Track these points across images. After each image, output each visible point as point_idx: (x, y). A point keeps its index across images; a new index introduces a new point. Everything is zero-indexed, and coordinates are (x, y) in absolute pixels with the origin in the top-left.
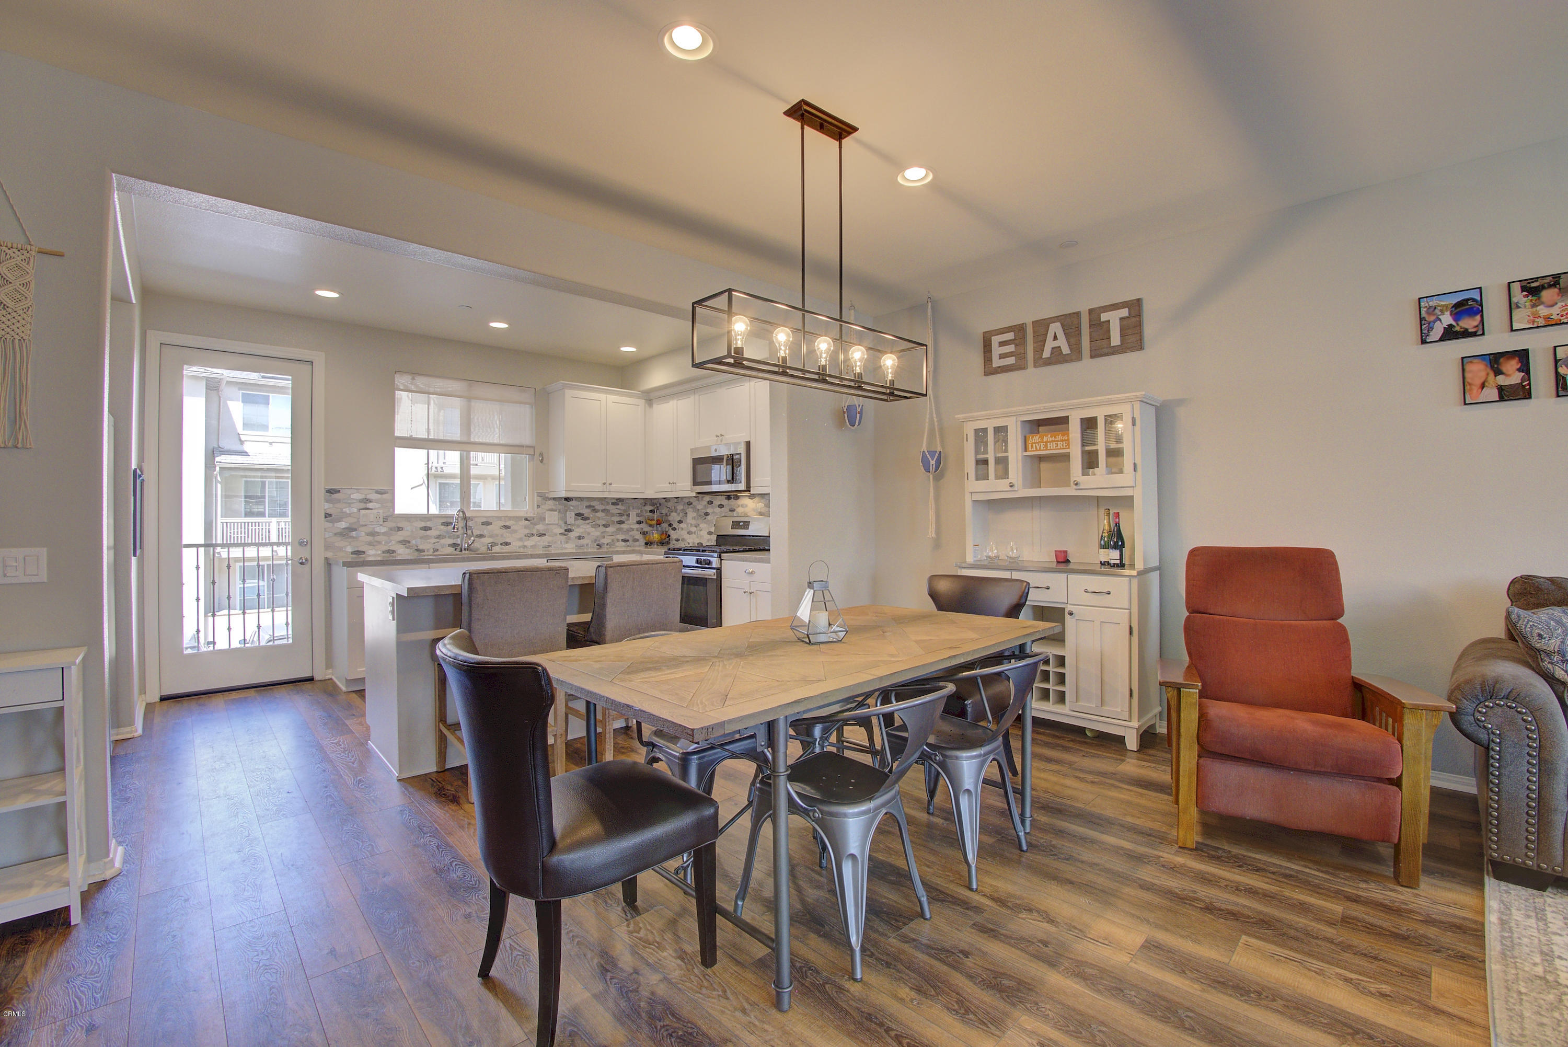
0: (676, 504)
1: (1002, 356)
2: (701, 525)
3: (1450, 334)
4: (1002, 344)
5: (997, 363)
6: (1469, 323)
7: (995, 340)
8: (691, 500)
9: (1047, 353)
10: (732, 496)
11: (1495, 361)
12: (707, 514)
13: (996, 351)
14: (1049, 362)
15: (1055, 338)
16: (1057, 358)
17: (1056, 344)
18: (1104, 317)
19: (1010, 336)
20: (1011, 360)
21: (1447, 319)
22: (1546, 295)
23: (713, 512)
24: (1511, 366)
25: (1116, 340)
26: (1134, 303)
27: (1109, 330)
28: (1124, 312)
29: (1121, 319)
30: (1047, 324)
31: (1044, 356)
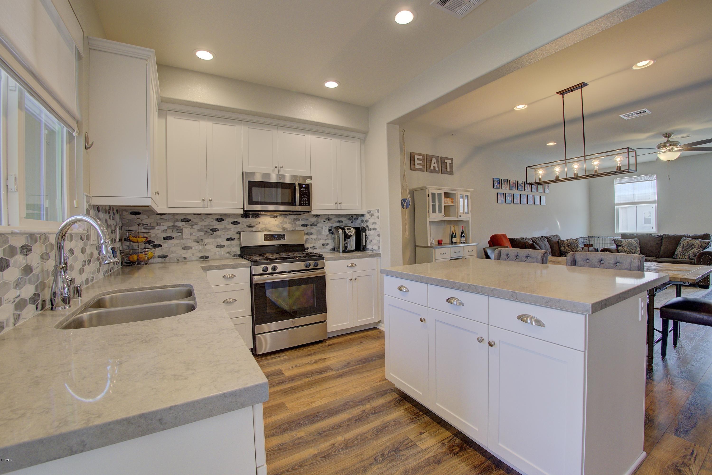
0: (159, 221)
1: (419, 164)
2: (204, 241)
3: (497, 188)
4: (418, 159)
5: (417, 166)
6: (498, 186)
7: (417, 157)
8: (188, 217)
9: (432, 168)
10: (251, 215)
11: (501, 194)
12: (216, 230)
13: (417, 162)
14: (432, 172)
15: (434, 164)
16: (434, 171)
18: (446, 161)
19: (421, 157)
20: (421, 167)
21: (496, 184)
22: (505, 182)
23: (225, 228)
24: (502, 196)
25: (448, 170)
26: (452, 160)
27: (446, 166)
28: (450, 161)
29: (450, 163)
30: (431, 157)
31: (431, 169)
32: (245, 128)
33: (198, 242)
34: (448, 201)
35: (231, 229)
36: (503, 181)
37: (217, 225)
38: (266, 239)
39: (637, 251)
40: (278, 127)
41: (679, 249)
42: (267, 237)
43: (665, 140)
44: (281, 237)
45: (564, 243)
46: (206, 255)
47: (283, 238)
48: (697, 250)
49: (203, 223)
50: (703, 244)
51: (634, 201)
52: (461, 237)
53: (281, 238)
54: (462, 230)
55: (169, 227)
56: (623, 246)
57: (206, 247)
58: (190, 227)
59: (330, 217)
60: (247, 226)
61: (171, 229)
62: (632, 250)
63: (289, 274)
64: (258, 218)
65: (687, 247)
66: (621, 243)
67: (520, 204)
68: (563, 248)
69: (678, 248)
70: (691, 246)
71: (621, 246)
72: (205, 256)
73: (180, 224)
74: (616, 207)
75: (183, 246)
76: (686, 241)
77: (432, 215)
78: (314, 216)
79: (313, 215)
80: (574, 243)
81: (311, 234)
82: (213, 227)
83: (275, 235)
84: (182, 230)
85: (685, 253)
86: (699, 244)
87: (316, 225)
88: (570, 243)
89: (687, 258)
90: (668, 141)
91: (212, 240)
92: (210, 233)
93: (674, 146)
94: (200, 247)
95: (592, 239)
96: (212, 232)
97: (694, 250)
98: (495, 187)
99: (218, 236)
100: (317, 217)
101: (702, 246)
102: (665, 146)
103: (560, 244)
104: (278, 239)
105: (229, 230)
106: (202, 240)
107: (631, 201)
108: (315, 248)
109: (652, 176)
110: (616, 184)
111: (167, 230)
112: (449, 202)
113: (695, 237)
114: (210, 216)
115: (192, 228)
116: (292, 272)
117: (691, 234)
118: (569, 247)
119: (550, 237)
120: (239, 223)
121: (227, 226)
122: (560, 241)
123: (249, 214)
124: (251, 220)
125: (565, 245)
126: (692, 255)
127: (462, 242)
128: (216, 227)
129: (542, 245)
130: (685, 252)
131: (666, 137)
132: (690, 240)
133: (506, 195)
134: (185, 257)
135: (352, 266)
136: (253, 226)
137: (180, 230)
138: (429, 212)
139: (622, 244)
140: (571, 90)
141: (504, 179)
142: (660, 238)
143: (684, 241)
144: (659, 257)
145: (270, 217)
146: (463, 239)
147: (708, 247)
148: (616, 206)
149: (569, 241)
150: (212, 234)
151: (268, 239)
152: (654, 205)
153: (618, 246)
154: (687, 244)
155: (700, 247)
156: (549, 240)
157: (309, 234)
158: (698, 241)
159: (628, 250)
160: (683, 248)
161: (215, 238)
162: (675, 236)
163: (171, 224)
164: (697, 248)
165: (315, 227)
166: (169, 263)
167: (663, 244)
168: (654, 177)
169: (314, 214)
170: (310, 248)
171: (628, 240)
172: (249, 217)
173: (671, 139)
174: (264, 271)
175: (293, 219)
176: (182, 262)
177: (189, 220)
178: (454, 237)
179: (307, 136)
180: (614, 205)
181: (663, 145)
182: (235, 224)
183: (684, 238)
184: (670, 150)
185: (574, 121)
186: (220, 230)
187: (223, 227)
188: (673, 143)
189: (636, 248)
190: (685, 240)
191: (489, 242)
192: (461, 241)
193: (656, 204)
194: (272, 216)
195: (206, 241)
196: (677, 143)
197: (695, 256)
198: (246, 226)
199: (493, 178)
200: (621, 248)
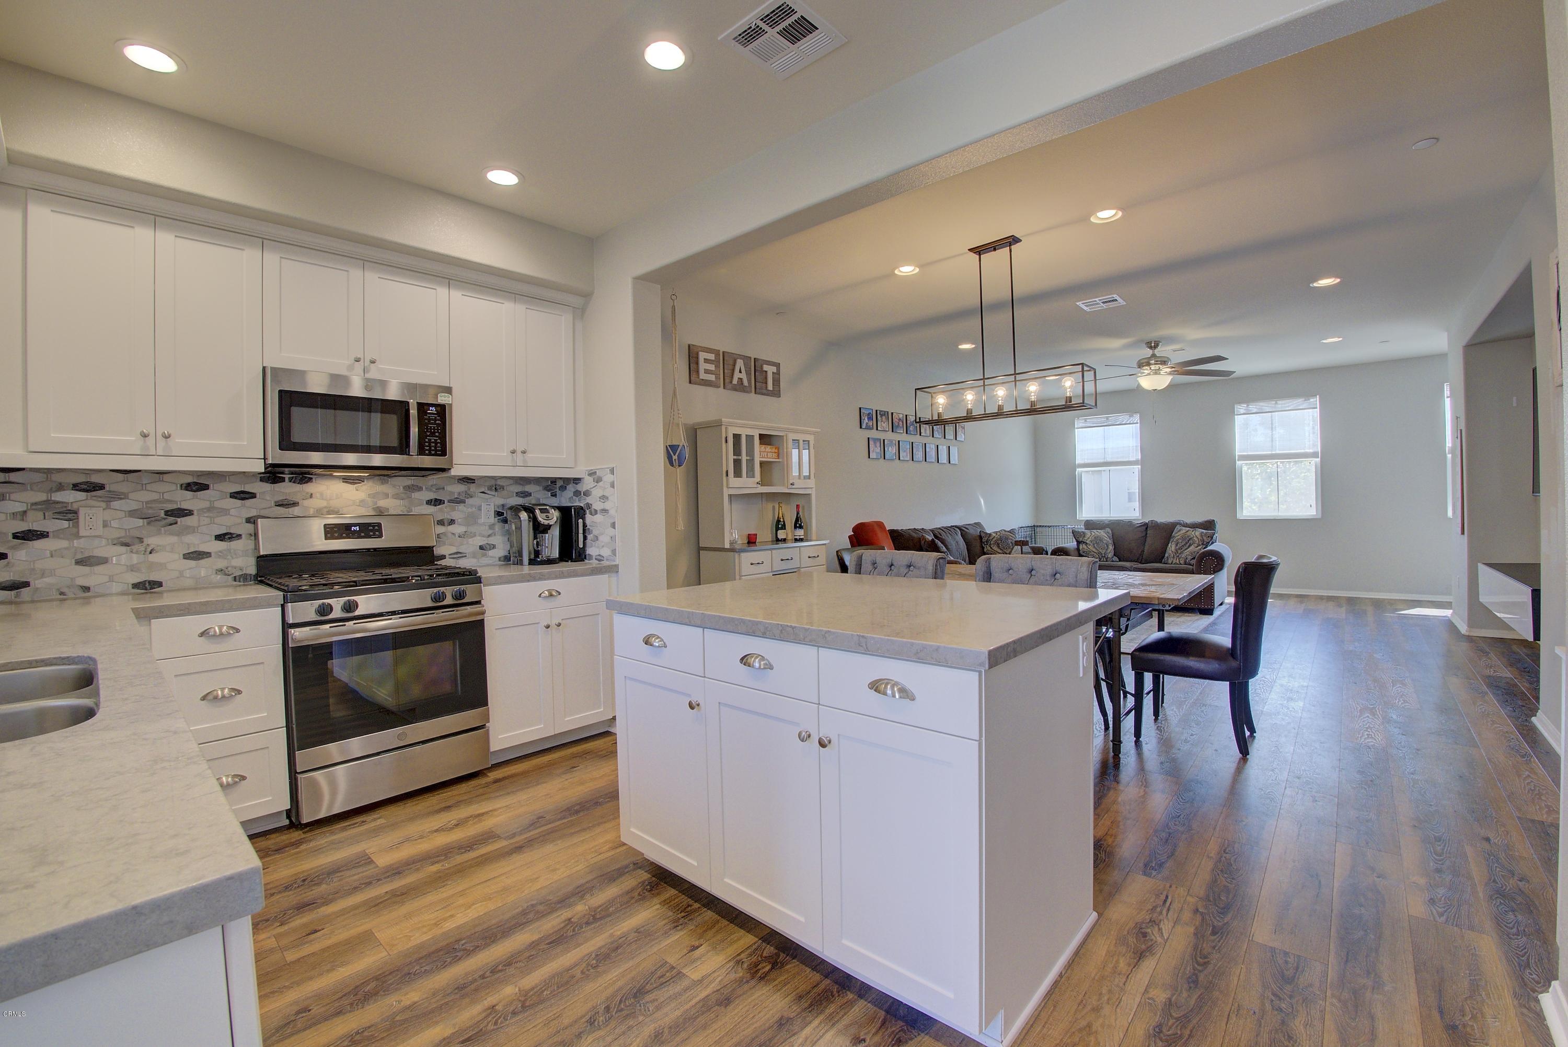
1: (707, 372)
2: (147, 541)
3: (868, 428)
4: (706, 361)
5: (703, 376)
6: (870, 424)
7: (702, 356)
8: (95, 479)
9: (735, 381)
11: (875, 440)
12: (182, 513)
13: (703, 366)
14: (735, 389)
15: (740, 372)
16: (740, 387)
17: (741, 376)
18: (766, 367)
19: (712, 357)
20: (712, 378)
21: (866, 420)
22: (884, 417)
23: (210, 509)
24: (878, 444)
25: (770, 387)
26: (778, 365)
27: (766, 378)
28: (774, 369)
29: (773, 373)
30: (734, 358)
31: (734, 383)
32: (272, 258)
33: (127, 545)
34: (768, 452)
35: (229, 510)
36: (880, 414)
37: (187, 500)
38: (329, 535)
39: (1108, 552)
40: (365, 262)
41: (1172, 547)
42: (331, 531)
43: (1149, 352)
44: (371, 531)
45: (991, 538)
46: (152, 579)
47: (377, 533)
48: (1197, 547)
49: (145, 496)
50: (1205, 538)
51: (1105, 461)
52: (796, 527)
53: (371, 533)
54: (798, 513)
55: (32, 504)
56: (1087, 543)
57: (152, 558)
58: (103, 505)
59: (500, 482)
60: (275, 502)
61: (40, 510)
62: (1101, 551)
63: (391, 619)
64: (309, 484)
65: (1183, 544)
66: (1084, 536)
67: (911, 462)
68: (989, 548)
69: (1170, 545)
70: (1188, 542)
71: (1084, 542)
72: (150, 582)
73: (70, 497)
74: (1079, 470)
75: (79, 556)
76: (1182, 532)
77: (734, 482)
78: (460, 479)
79: (457, 478)
80: (1007, 539)
81: (452, 522)
82: (175, 506)
83: (355, 525)
84: (76, 512)
85: (1180, 554)
86: (1199, 537)
87: (464, 502)
88: (1001, 539)
89: (1181, 562)
90: (1154, 356)
91: (173, 539)
92: (164, 522)
93: (1161, 364)
94: (135, 559)
95: (1038, 529)
96: (171, 519)
97: (1192, 548)
98: (864, 426)
99: (192, 530)
100: (466, 483)
101: (1203, 540)
102: (1149, 364)
103: (983, 540)
104: (363, 534)
105: (225, 512)
106: (141, 540)
107: (1102, 461)
108: (462, 557)
109: (1132, 416)
110: (1077, 428)
111: (25, 512)
112: (770, 455)
113: (1194, 526)
114: (165, 476)
115: (108, 507)
116: (399, 614)
117: (1189, 520)
118: (999, 547)
119: (967, 526)
120: (253, 496)
121: (218, 504)
122: (983, 535)
123: (283, 473)
124: (287, 489)
125: (992, 543)
126: (1189, 558)
127: (798, 537)
128: (185, 506)
129: (952, 542)
130: (1179, 552)
131: (1151, 348)
132: (1187, 531)
133: (886, 443)
134: (87, 585)
135: (551, 595)
136: (295, 504)
137: (70, 514)
138: (727, 475)
139: (1086, 539)
140: (993, 247)
141: (881, 411)
142: (1144, 528)
143: (1179, 534)
144: (1143, 562)
145: (341, 480)
146: (800, 533)
147: (1212, 543)
148: (1077, 469)
149: (998, 534)
150: (171, 525)
151: (336, 535)
152: (1137, 468)
153: (1079, 543)
154: (1183, 538)
155: (1200, 543)
156: (964, 533)
157: (446, 523)
158: (1199, 532)
159: (1094, 550)
160: (1177, 545)
161: (179, 534)
162: (1166, 524)
163: (42, 497)
164: (1196, 545)
165: (461, 506)
166: (33, 602)
167: (1149, 540)
168: (1137, 418)
169: (458, 476)
170: (447, 556)
171: (1095, 531)
172: (283, 480)
173: (1158, 352)
174: (322, 615)
175: (404, 488)
176: (75, 599)
177: (102, 487)
178: (782, 529)
179: (442, 292)
180: (1074, 467)
181: (1145, 362)
182: (243, 499)
183: (1178, 527)
184: (1157, 372)
185: (997, 306)
186: (195, 513)
187: (206, 504)
188: (1160, 359)
189: (1107, 546)
190: (1180, 531)
191: (850, 537)
192: (796, 537)
193: (1140, 466)
194: (346, 480)
195: (153, 541)
196: (1166, 359)
197: (1194, 558)
198: (273, 504)
199: (860, 408)
200: (1084, 546)
